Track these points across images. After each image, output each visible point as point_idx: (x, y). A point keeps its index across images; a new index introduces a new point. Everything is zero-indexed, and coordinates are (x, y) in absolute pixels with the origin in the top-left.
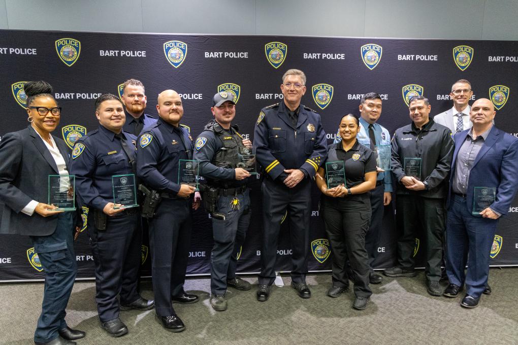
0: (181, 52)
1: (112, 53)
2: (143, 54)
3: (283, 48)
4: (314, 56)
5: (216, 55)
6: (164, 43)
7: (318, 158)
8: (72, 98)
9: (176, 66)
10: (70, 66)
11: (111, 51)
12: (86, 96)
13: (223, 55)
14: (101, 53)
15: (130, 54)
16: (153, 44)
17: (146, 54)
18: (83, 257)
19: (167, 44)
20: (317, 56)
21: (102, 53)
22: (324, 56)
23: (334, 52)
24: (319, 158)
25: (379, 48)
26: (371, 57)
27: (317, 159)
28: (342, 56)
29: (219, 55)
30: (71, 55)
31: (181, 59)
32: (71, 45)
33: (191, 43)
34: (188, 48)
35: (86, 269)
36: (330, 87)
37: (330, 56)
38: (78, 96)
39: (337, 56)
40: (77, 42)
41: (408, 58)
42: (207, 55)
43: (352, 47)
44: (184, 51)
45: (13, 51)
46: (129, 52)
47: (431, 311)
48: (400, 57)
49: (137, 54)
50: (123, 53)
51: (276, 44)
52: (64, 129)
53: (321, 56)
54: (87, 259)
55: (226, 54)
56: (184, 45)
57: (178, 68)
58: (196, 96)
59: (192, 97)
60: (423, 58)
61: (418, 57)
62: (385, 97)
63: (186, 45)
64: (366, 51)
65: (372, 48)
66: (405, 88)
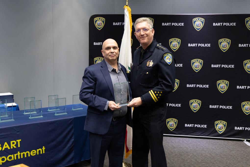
0: (201, 23)
2: (183, 24)
5: (219, 24)
9: (198, 30)
15: (176, 24)
16: (188, 20)
17: (184, 24)
19: (194, 20)
21: (163, 24)
31: (201, 27)
33: (206, 19)
34: (205, 21)
40: (152, 19)
42: (214, 24)
44: (203, 22)
45: (124, 24)
49: (179, 24)
50: (173, 24)
55: (224, 24)
56: (203, 19)
57: (199, 31)
58: (207, 45)
59: (205, 45)
63: (204, 19)
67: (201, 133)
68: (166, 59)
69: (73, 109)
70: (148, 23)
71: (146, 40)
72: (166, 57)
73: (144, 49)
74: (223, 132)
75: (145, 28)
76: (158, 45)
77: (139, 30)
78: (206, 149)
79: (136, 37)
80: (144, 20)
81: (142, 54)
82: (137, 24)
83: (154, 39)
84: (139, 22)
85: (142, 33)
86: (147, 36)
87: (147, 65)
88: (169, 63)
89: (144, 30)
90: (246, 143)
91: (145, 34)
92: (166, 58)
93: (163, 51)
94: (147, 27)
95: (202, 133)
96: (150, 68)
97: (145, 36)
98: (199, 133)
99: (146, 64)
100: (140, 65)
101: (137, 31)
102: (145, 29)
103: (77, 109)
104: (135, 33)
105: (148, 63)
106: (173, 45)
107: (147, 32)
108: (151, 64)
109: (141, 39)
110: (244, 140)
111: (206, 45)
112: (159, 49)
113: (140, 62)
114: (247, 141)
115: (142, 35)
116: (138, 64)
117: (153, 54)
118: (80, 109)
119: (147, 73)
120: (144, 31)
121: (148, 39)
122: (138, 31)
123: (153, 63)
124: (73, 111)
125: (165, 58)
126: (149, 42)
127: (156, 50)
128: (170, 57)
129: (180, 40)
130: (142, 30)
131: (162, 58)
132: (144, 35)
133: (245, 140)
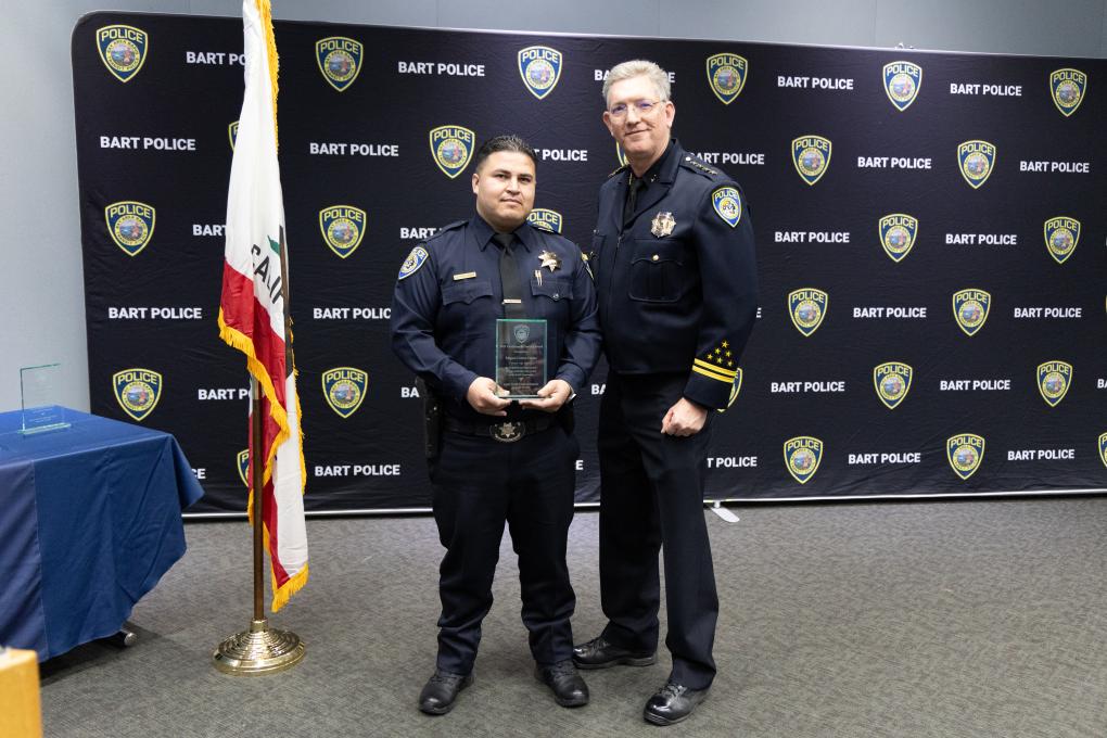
0: (551, 69)
1: (420, 68)
2: (480, 70)
3: (739, 65)
4: (796, 82)
8: (343, 153)
9: (540, 95)
10: (340, 90)
11: (419, 64)
12: (369, 150)
14: (400, 67)
15: (454, 70)
16: (499, 52)
17: (486, 71)
18: (346, 468)
19: (524, 53)
20: (802, 83)
21: (402, 67)
22: (816, 82)
23: (834, 77)
25: (917, 69)
26: (902, 85)
28: (849, 84)
30: (344, 70)
31: (549, 83)
32: (345, 50)
33: (569, 52)
34: (564, 61)
35: (350, 492)
36: (826, 143)
37: (825, 83)
38: (354, 149)
39: (838, 84)
40: (357, 45)
41: (968, 89)
42: (598, 76)
43: (866, 67)
44: (556, 66)
45: (236, 59)
46: (453, 66)
47: (1012, 547)
48: (954, 89)
49: (468, 70)
50: (441, 68)
51: (728, 58)
52: (323, 214)
53: (810, 83)
54: (356, 472)
56: (556, 55)
57: (544, 99)
58: (576, 155)
59: (568, 157)
60: (996, 90)
61: (986, 89)
62: (927, 163)
63: (561, 55)
64: (892, 75)
65: (903, 69)
66: (963, 147)
68: (721, 209)
69: (25, 430)
70: (652, 80)
71: (644, 142)
72: (719, 199)
73: (638, 173)
75: (641, 100)
76: (688, 159)
77: (621, 106)
78: (582, 547)
79: (611, 128)
80: (640, 72)
81: (633, 193)
82: (615, 84)
83: (673, 140)
84: (622, 79)
85: (633, 115)
86: (648, 130)
87: (654, 230)
88: (733, 221)
89: (637, 106)
90: (720, 514)
91: (643, 120)
92: (722, 203)
93: (709, 178)
94: (649, 96)
96: (662, 242)
97: (642, 126)
99: (651, 226)
100: (626, 232)
101: (614, 111)
102: (641, 104)
103: (45, 428)
104: (607, 116)
105: (656, 223)
106: (444, 151)
107: (650, 115)
108: (665, 225)
109: (627, 139)
110: (713, 505)
111: (571, 155)
112: (694, 172)
113: (627, 222)
114: (724, 505)
115: (631, 125)
116: (620, 228)
117: (674, 190)
118: (56, 426)
119: (656, 257)
120: (637, 110)
121: (652, 137)
122: (619, 109)
123: (673, 223)
124: (24, 437)
125: (717, 203)
126: (655, 148)
127: (683, 175)
128: (733, 201)
129: (473, 134)
130: (631, 107)
131: (708, 205)
132: (638, 123)
133: (717, 503)
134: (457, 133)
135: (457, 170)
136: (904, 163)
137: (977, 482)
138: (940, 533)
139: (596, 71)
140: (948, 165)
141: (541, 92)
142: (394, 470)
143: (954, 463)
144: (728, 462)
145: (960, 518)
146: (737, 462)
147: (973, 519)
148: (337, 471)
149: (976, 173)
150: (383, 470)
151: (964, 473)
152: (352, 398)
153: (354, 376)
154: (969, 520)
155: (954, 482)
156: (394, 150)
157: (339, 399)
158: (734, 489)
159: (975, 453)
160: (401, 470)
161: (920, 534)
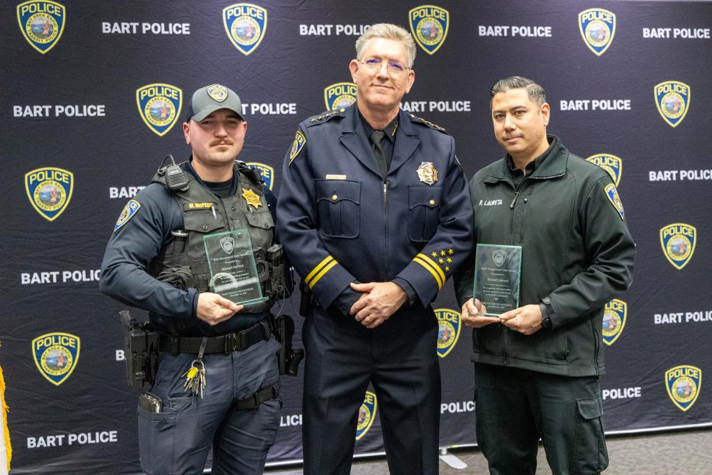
0: (256, 25)
1: (125, 28)
2: (185, 29)
3: (441, 16)
4: (497, 31)
5: (321, 30)
6: (224, 7)
7: (447, 251)
8: (47, 114)
9: (247, 51)
10: (43, 52)
11: (123, 24)
12: (75, 111)
13: (333, 30)
14: (104, 28)
15: (159, 29)
16: (205, 10)
17: (191, 29)
18: (60, 437)
19: (229, 11)
20: (503, 32)
21: (106, 28)
22: (515, 30)
23: (532, 23)
24: (451, 251)
25: (610, 16)
26: (598, 31)
27: (443, 253)
28: (547, 32)
29: (326, 30)
30: (46, 32)
31: (255, 39)
32: (47, 12)
33: (273, 8)
34: (268, 17)
35: (67, 462)
37: (525, 31)
38: (59, 110)
39: (537, 31)
40: (59, 7)
41: (660, 33)
42: (303, 30)
43: (564, 15)
44: (261, 22)
46: (158, 25)
48: (647, 33)
49: (173, 29)
50: (146, 27)
51: (429, 10)
52: (29, 177)
53: (509, 31)
54: (70, 441)
55: (339, 29)
56: (260, 11)
57: (250, 55)
58: (285, 109)
59: (278, 109)
60: (685, 33)
61: (677, 32)
62: (626, 105)
63: (265, 11)
64: (587, 22)
65: (597, 16)
66: (659, 88)
67: (287, 448)
74: (368, 432)
77: (377, 60)
86: (392, 88)
89: (391, 65)
90: (447, 462)
91: (390, 78)
95: (291, 448)
97: (388, 83)
98: (279, 451)
101: (369, 62)
106: (152, 109)
109: (372, 89)
111: (281, 109)
114: (451, 451)
115: (381, 79)
120: (390, 68)
122: (373, 62)
129: (180, 91)
130: (385, 63)
132: (387, 79)
133: (445, 450)
134: (164, 91)
135: (165, 128)
136: (605, 105)
137: (698, 412)
138: (664, 466)
139: (301, 26)
140: (646, 104)
141: (247, 48)
142: (111, 436)
143: (674, 395)
144: (452, 408)
145: (683, 451)
146: (461, 407)
147: (695, 450)
148: (51, 441)
149: (674, 112)
150: (100, 437)
151: (684, 405)
152: (65, 365)
153: (65, 341)
154: (692, 451)
155: (675, 414)
156: (100, 110)
157: (50, 366)
158: (460, 435)
159: (693, 384)
160: (118, 436)
161: (645, 469)
